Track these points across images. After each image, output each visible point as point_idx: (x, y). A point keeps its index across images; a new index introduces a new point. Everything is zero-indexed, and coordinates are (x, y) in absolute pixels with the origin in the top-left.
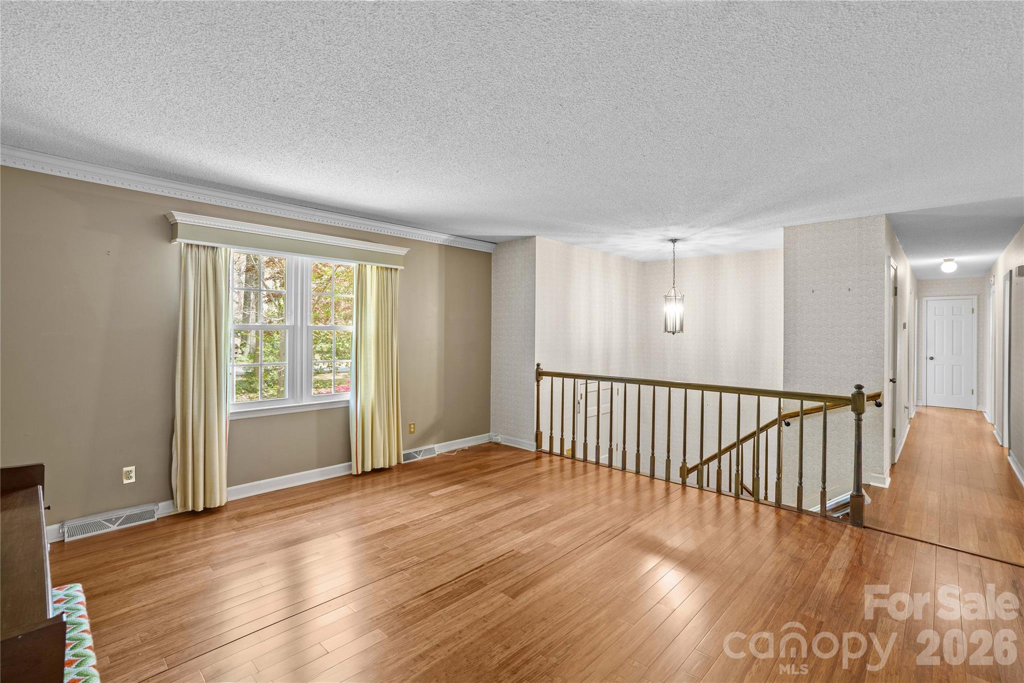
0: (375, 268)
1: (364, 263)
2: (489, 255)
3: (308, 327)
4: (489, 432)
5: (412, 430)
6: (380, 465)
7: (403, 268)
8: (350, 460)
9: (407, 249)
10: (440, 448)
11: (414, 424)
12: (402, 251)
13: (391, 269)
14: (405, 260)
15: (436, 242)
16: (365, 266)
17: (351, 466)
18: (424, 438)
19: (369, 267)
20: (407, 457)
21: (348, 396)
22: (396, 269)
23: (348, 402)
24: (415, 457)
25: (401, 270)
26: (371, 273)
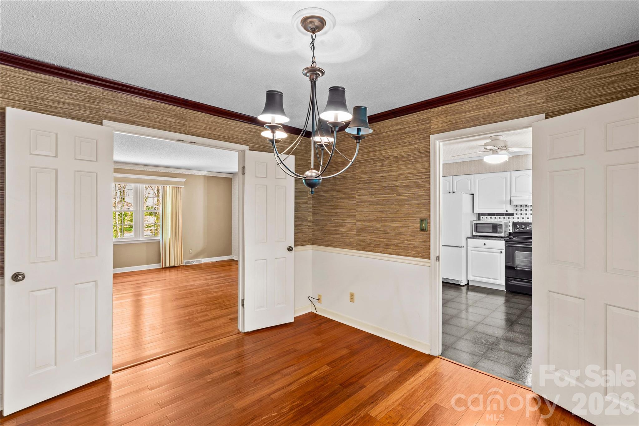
0: (171, 187)
1: (165, 185)
2: (231, 179)
3: (142, 210)
4: (231, 255)
5: (191, 252)
6: (173, 264)
7: (184, 186)
8: (160, 263)
9: (186, 179)
10: (204, 260)
11: (192, 250)
12: (183, 180)
13: (179, 187)
14: (185, 184)
15: (202, 175)
16: (166, 186)
17: (160, 265)
18: (196, 256)
19: (168, 187)
20: (186, 263)
21: (160, 237)
22: (181, 187)
23: (160, 239)
24: (192, 263)
25: (183, 187)
26: (169, 189)
